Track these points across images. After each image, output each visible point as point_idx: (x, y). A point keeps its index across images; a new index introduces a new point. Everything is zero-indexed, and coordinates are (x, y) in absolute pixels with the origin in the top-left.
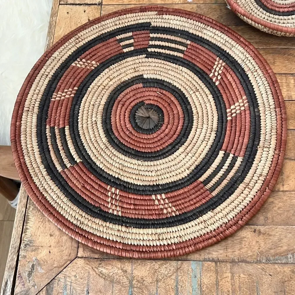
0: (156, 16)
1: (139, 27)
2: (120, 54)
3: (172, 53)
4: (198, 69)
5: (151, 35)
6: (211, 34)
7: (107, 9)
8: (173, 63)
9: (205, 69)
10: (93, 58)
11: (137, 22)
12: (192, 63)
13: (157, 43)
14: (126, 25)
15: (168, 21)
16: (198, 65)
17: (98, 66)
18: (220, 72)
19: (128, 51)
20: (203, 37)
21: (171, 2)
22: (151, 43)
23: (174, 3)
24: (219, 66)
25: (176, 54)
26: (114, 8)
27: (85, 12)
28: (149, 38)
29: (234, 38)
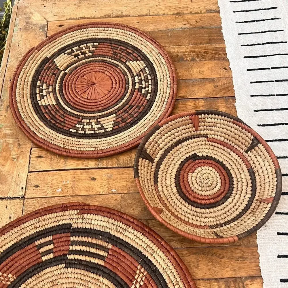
0: (77, 216)
1: (59, 230)
2: (38, 264)
3: (92, 260)
4: (119, 280)
5: (72, 239)
6: (132, 237)
7: (29, 203)
8: (94, 273)
9: (126, 281)
10: (10, 270)
11: (57, 224)
12: (114, 272)
13: (78, 248)
14: (46, 227)
15: (90, 221)
16: (120, 274)
17: (15, 280)
18: (142, 283)
19: (47, 259)
20: (124, 240)
21: (95, 193)
22: (71, 248)
23: (98, 193)
24: (141, 275)
25: (96, 261)
26: (36, 201)
27: (6, 207)
28: (70, 243)
29: (155, 241)
